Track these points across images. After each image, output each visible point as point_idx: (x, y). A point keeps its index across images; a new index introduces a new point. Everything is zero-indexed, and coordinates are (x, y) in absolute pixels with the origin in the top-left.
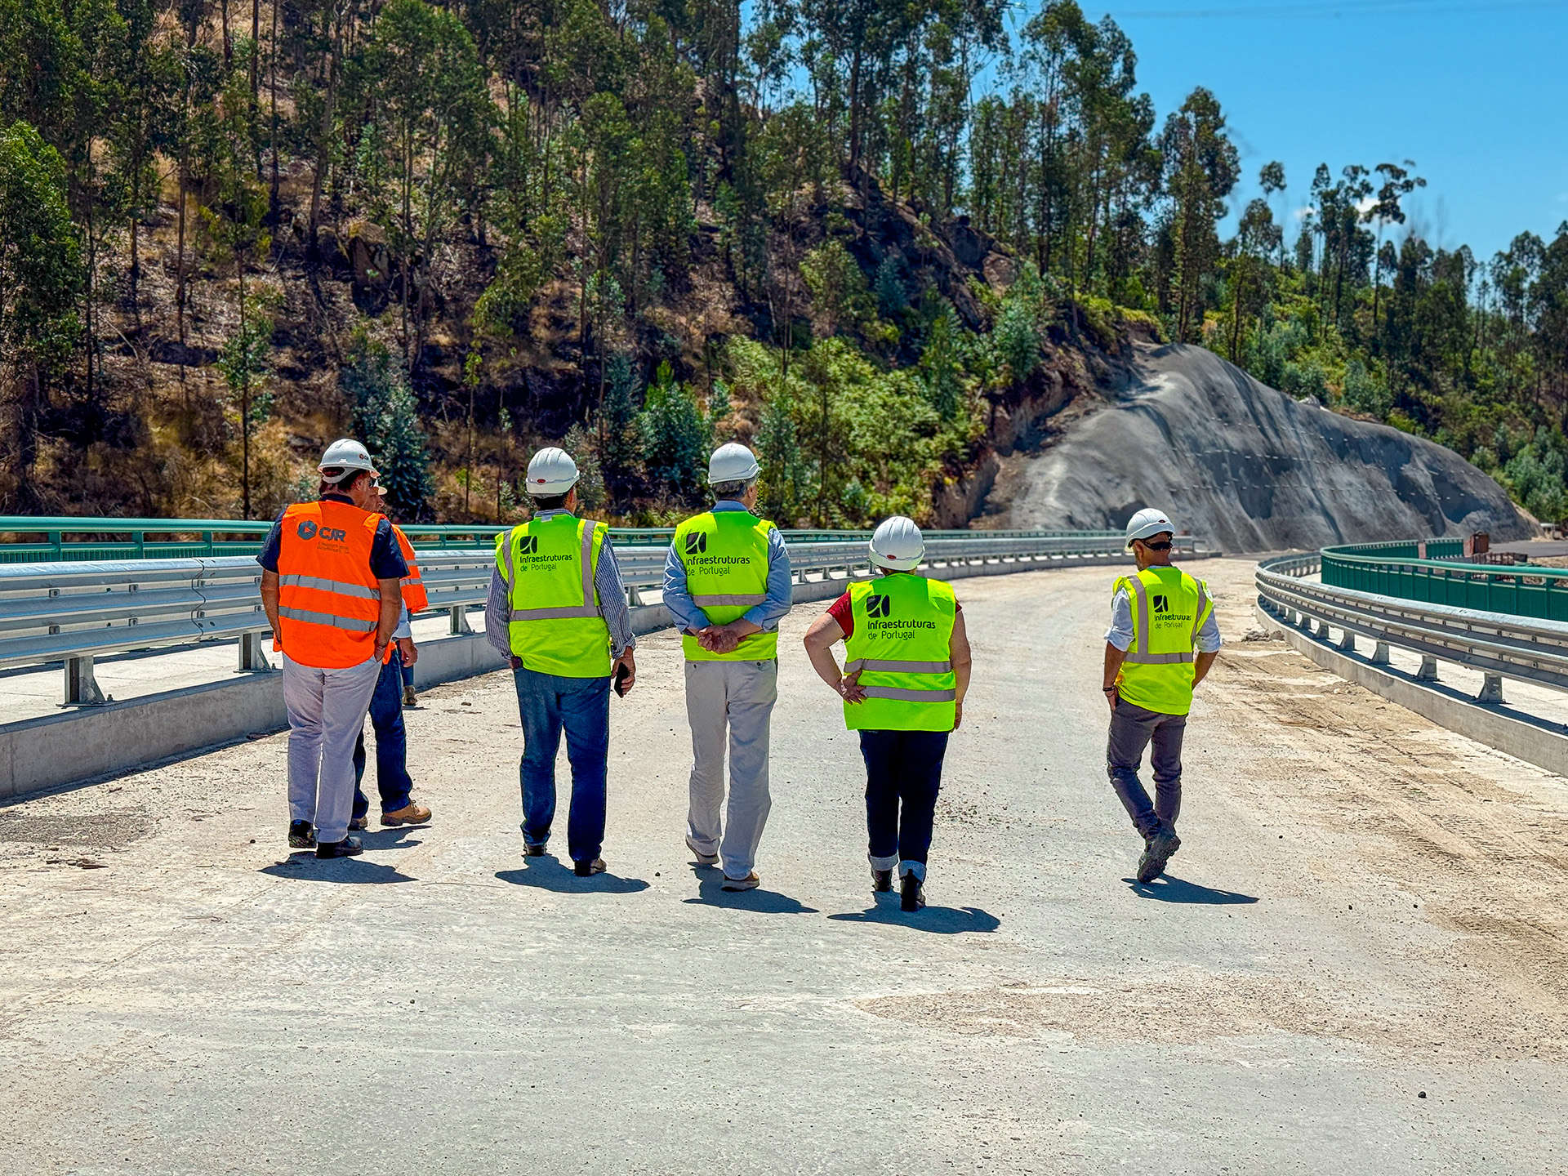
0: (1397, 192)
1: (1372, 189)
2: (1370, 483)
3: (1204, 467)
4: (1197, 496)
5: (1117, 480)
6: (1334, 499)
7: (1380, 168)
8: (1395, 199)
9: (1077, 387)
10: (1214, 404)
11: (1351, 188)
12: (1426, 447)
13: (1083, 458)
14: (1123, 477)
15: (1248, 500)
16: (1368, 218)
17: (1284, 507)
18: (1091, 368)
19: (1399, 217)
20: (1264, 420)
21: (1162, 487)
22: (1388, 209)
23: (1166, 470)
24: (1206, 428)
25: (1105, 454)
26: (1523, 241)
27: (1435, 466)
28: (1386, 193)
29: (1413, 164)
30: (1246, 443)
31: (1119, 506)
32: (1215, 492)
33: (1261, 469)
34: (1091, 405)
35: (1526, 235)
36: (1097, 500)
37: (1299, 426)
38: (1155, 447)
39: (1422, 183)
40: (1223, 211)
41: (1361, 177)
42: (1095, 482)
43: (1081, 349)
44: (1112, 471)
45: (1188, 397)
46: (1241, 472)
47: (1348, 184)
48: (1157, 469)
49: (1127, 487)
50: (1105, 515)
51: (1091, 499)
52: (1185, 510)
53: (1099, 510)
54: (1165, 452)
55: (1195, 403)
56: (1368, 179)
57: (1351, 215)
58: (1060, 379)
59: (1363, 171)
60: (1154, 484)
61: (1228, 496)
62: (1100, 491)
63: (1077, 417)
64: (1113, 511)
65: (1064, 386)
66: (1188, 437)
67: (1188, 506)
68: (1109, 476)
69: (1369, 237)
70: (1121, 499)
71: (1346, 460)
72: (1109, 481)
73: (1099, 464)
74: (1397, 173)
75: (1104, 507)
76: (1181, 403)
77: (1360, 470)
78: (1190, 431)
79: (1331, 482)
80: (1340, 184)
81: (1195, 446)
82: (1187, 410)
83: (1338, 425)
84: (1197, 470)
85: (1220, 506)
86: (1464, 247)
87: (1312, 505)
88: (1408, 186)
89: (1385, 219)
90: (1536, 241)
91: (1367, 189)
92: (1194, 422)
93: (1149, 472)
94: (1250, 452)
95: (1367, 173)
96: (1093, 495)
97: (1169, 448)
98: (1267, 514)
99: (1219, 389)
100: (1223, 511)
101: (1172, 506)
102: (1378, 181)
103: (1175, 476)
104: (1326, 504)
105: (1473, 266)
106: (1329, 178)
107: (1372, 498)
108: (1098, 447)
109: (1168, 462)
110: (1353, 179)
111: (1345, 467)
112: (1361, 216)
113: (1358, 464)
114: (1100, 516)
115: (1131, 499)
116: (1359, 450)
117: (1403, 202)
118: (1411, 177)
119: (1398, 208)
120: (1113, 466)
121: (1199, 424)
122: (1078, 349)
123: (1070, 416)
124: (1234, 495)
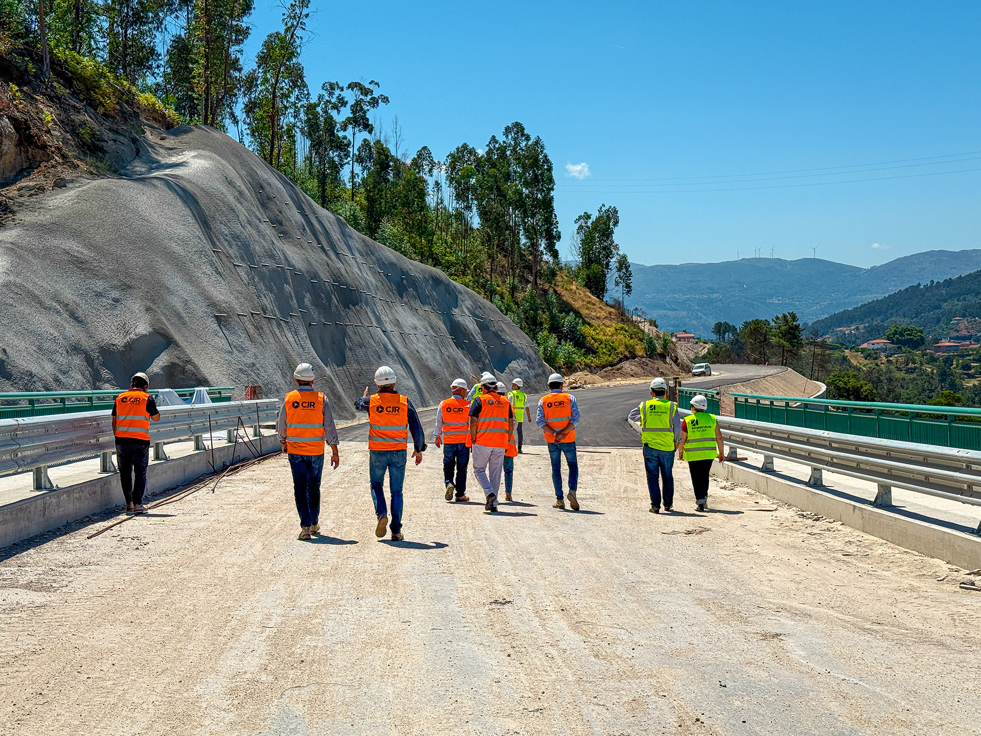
0: (365, 108)
1: (347, 103)
2: (432, 328)
3: (262, 286)
4: (258, 328)
5: (115, 294)
6: (406, 345)
7: (351, 86)
8: (365, 112)
9: (44, 147)
10: (264, 205)
11: (330, 102)
12: (467, 293)
13: (46, 254)
14: (126, 288)
15: (319, 341)
16: (344, 128)
17: (360, 352)
18: (71, 128)
19: (368, 127)
20: (322, 239)
21: (200, 308)
22: (360, 120)
23: (205, 282)
24: (259, 231)
25: (90, 246)
26: (463, 152)
27: (477, 312)
28: (357, 107)
29: (377, 84)
30: (310, 263)
31: (119, 341)
32: (279, 325)
33: (329, 300)
34: (68, 174)
35: (465, 146)
36: (72, 331)
37: (357, 255)
38: (184, 242)
39: (386, 100)
40: (243, 33)
41: (337, 92)
42: (69, 295)
43: (54, 99)
44: (105, 277)
45: (230, 183)
46: (307, 301)
47: (327, 98)
48: (190, 279)
49: (135, 305)
50: (89, 360)
51: (57, 327)
52: (242, 350)
53: (76, 349)
54: (201, 252)
55: (241, 193)
56: (343, 94)
57: (330, 122)
58: (11, 129)
59: (338, 87)
60: (185, 302)
61: (296, 333)
62: (80, 313)
63: (42, 189)
64: (106, 352)
65: (19, 144)
66: (236, 237)
67: (247, 344)
68: (100, 285)
69: (345, 142)
70: (124, 328)
71: (405, 299)
72: (99, 295)
73: (79, 264)
74: (365, 92)
75: (86, 343)
76: (223, 188)
77: (421, 312)
78: (238, 229)
79: (397, 324)
80: (320, 97)
81: (247, 253)
82: (231, 199)
83: (394, 260)
84: (252, 289)
85: (289, 347)
86: (425, 148)
87: (387, 351)
88: (374, 102)
89: (356, 129)
90: (472, 152)
91: (343, 102)
92: (242, 218)
93: (174, 281)
94: (316, 276)
95: (342, 89)
96: (63, 320)
97: (208, 247)
98: (341, 361)
99: (268, 189)
100: (293, 354)
101: (221, 342)
102: (351, 97)
103: (222, 293)
104: (400, 350)
105: (432, 164)
106: (308, 94)
107: (437, 345)
108: (76, 234)
109: (208, 269)
110: (331, 94)
111: (406, 308)
112: (338, 126)
113: (417, 304)
114: (78, 360)
115: (142, 328)
116: (416, 290)
117: (372, 115)
118: (376, 95)
119: (367, 120)
120: (107, 267)
121: (250, 223)
122: (51, 99)
123: (30, 188)
124: (303, 334)
